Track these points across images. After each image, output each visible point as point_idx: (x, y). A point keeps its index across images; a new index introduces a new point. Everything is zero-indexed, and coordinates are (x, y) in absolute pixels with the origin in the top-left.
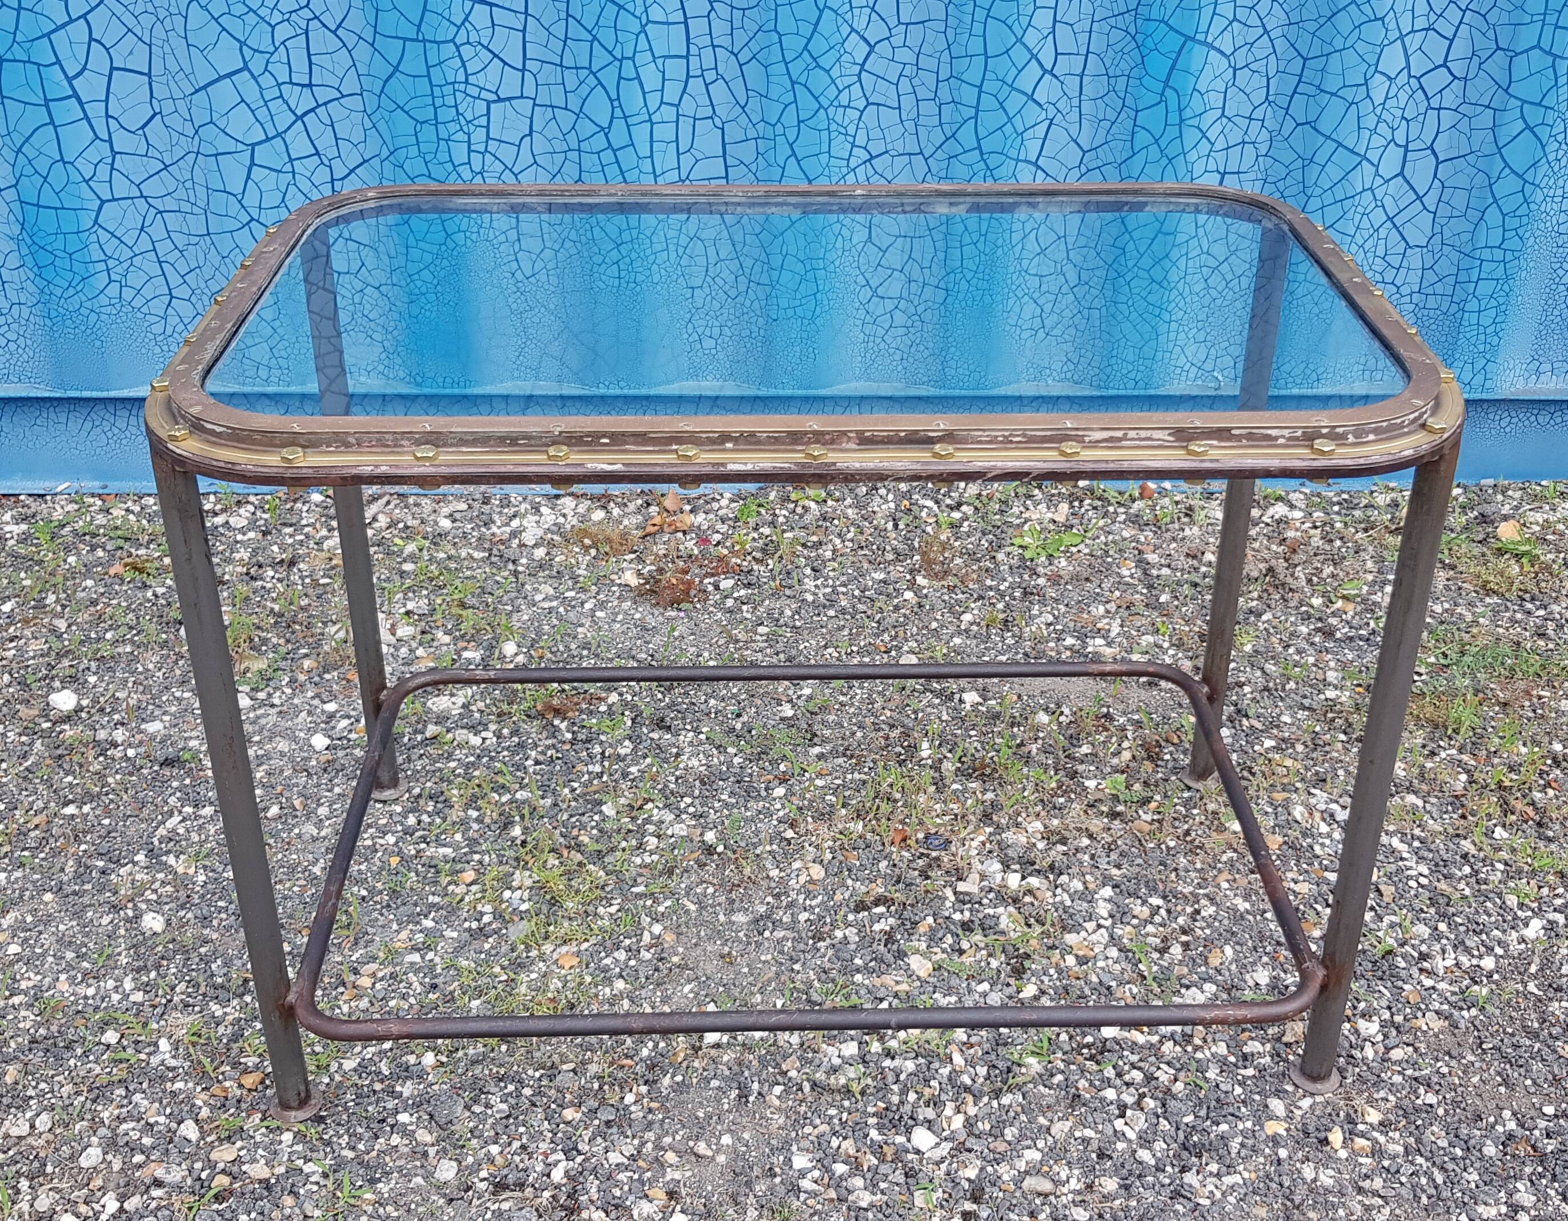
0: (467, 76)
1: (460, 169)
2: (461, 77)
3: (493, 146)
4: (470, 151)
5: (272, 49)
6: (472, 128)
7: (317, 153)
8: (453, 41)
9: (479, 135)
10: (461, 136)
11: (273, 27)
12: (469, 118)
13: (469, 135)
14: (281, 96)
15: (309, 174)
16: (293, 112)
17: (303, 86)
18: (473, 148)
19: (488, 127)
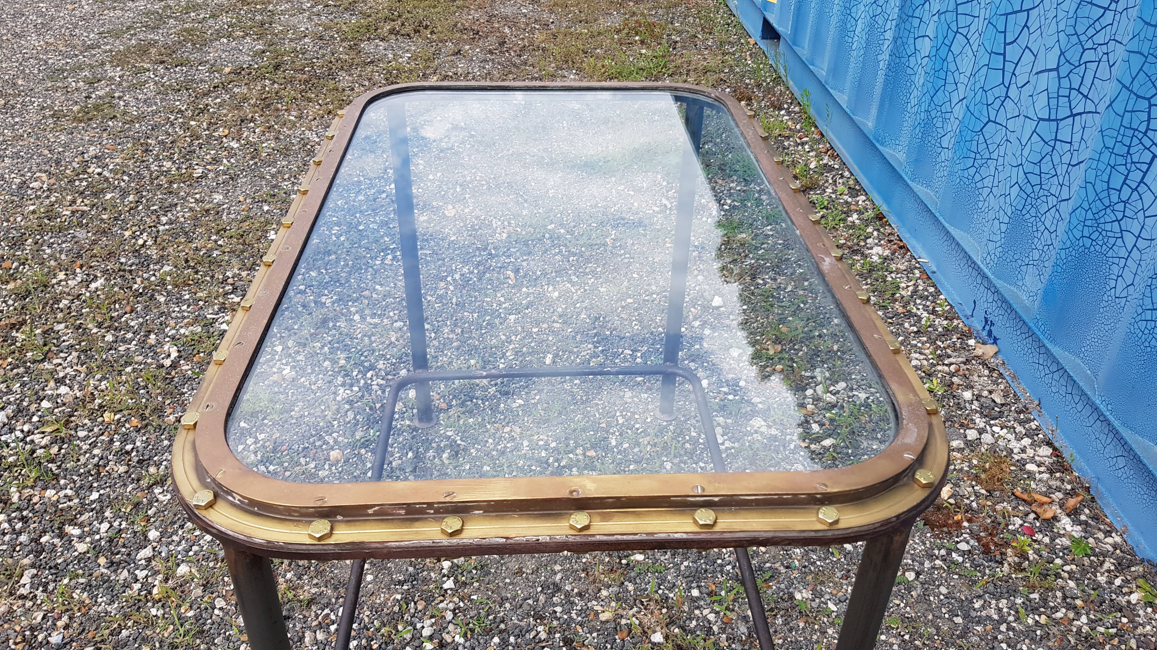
0: (1148, 129)
1: (1112, 192)
2: (1143, 128)
3: (1142, 188)
4: (1124, 183)
5: (1077, 64)
6: (1133, 168)
7: (1071, 143)
8: (1149, 99)
9: (1136, 176)
10: (1122, 169)
11: (1084, 50)
12: (1135, 159)
13: (1129, 171)
14: (1069, 97)
15: (1062, 154)
16: (1071, 110)
17: (1084, 96)
18: (1127, 182)
19: (1145, 173)
